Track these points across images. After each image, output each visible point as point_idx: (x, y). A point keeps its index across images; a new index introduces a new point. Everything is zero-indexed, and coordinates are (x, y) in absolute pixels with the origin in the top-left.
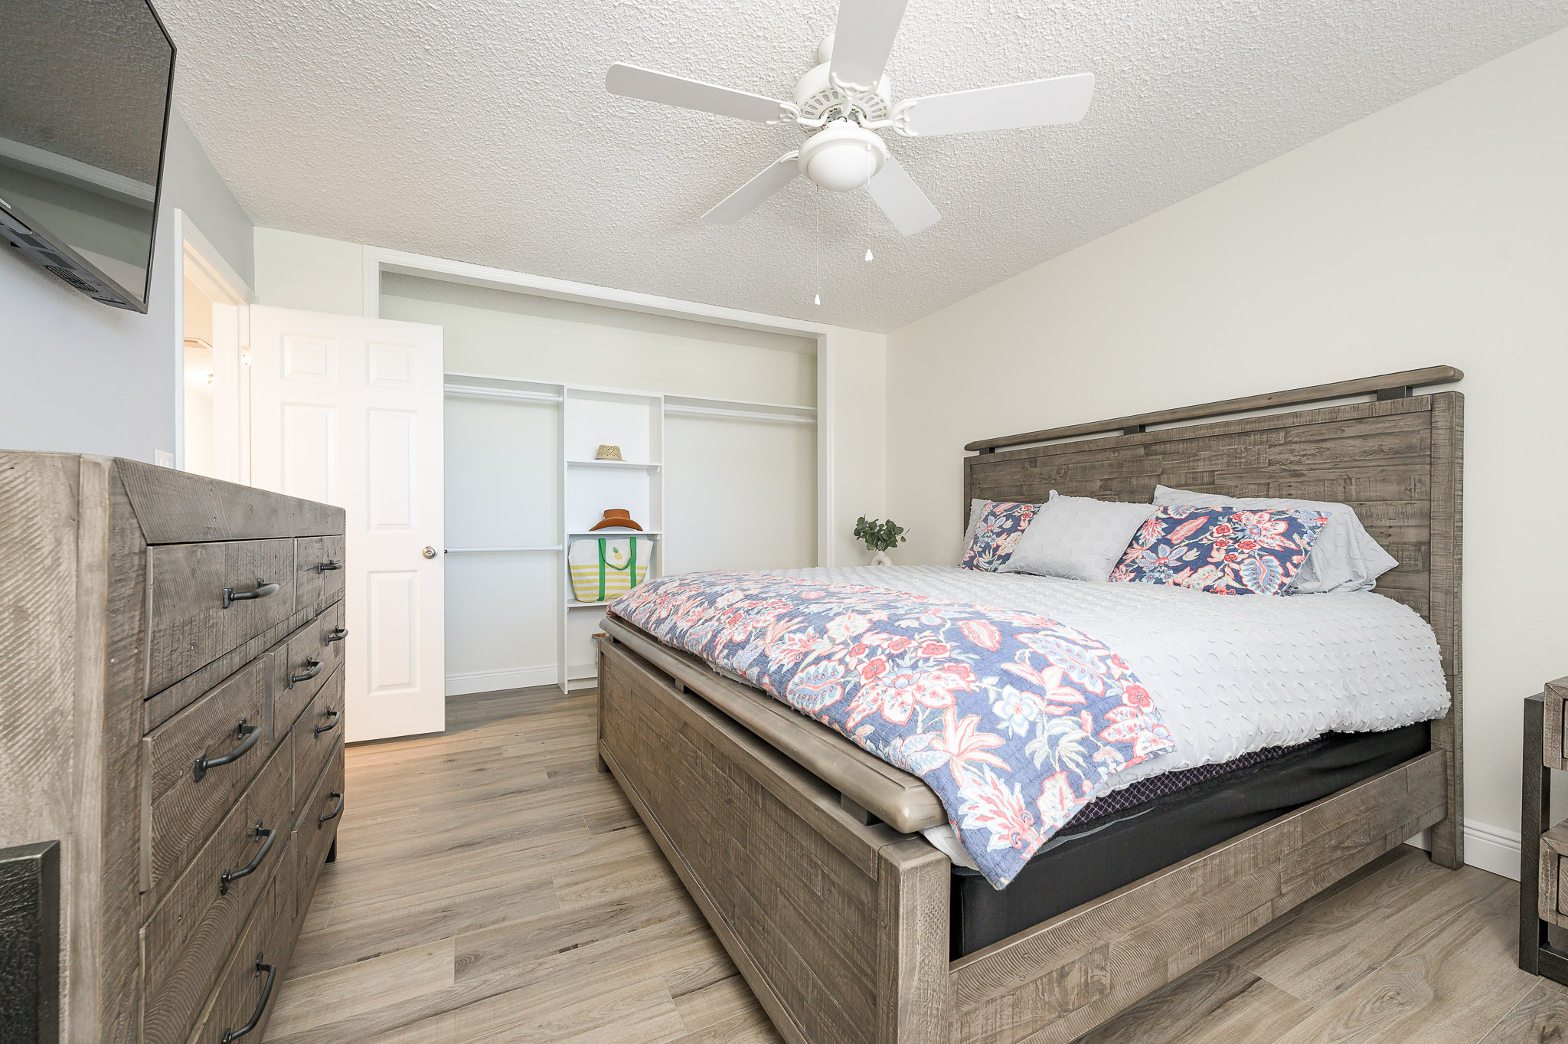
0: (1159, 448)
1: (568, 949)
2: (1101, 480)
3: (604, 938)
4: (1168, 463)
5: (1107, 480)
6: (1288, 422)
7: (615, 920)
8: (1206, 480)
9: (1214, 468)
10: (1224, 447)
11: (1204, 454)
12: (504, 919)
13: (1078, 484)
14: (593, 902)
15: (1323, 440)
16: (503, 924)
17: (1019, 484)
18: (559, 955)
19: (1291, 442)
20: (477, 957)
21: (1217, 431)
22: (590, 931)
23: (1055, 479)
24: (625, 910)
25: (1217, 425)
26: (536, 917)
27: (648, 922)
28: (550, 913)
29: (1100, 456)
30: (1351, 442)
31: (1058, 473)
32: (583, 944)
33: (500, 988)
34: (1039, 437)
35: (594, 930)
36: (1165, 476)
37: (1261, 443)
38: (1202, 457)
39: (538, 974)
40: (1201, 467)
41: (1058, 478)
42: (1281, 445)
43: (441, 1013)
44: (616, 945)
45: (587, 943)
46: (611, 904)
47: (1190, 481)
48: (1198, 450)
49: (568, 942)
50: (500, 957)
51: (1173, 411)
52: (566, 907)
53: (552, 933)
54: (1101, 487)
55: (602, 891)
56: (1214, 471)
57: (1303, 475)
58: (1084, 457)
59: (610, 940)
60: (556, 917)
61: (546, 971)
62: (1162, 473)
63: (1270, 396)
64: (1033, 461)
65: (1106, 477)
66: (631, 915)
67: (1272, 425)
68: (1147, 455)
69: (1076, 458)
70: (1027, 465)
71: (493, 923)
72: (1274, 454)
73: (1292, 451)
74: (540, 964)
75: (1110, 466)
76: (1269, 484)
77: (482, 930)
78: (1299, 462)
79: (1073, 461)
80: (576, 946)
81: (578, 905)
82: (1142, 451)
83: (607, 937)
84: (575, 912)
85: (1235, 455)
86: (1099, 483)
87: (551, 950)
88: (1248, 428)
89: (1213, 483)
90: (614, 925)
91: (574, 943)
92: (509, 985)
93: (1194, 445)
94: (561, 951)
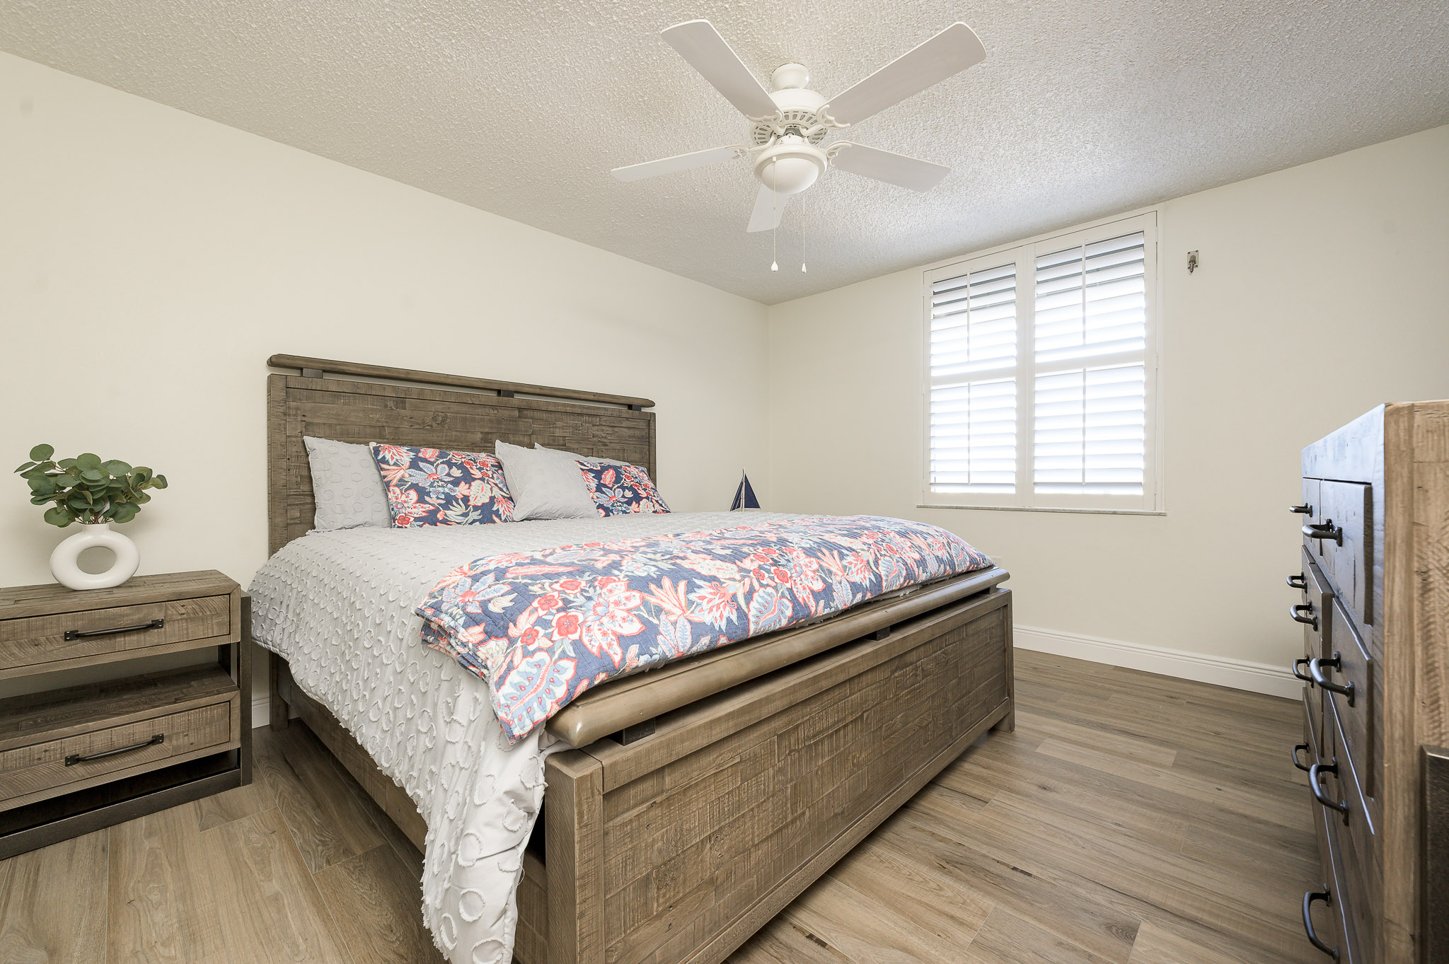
0: (529, 413)
1: (1022, 872)
2: (482, 433)
3: (987, 857)
4: (536, 426)
5: (488, 433)
6: (602, 412)
7: (964, 860)
8: (561, 442)
9: (565, 434)
10: (571, 421)
11: (559, 424)
12: (1060, 944)
13: (458, 434)
14: (962, 888)
15: (615, 427)
16: (1064, 938)
17: (381, 424)
18: (1034, 873)
19: (602, 425)
20: (1109, 927)
21: (569, 409)
22: (992, 869)
23: (431, 426)
24: (944, 859)
25: (568, 405)
26: (1026, 919)
27: (943, 840)
28: (1009, 911)
29: (480, 410)
30: (624, 429)
31: (434, 419)
32: (1008, 866)
33: (1099, 888)
34: (410, 376)
35: (987, 867)
36: (534, 436)
37: (589, 423)
38: (558, 425)
39: (1060, 874)
40: (558, 433)
41: (434, 425)
42: (598, 425)
43: (1159, 908)
44: (985, 846)
45: (1004, 864)
46: (950, 873)
47: (551, 442)
48: (556, 420)
49: (1018, 877)
50: (1086, 911)
51: (541, 388)
52: (989, 903)
53: (1024, 892)
54: (482, 439)
55: (941, 889)
56: (565, 437)
57: (607, 445)
58: (464, 409)
59: (984, 852)
60: (1007, 903)
61: (1055, 872)
62: (532, 434)
63: (595, 394)
64: (401, 401)
65: (486, 430)
66: (948, 854)
67: (593, 412)
68: (519, 417)
69: (455, 408)
70: (391, 404)
71: (1074, 949)
72: (595, 430)
73: (603, 430)
74: (1055, 879)
75: (490, 421)
76: (593, 449)
77: (1091, 951)
78: (606, 438)
79: (452, 410)
80: (1015, 869)
81: (976, 896)
82: (516, 413)
83: (984, 856)
84: (988, 893)
85: (576, 428)
86: (479, 436)
87: (1035, 881)
88: (585, 411)
89: (565, 445)
90: (967, 858)
91: (1015, 872)
92: (1090, 885)
93: (553, 416)
94: (1030, 875)
